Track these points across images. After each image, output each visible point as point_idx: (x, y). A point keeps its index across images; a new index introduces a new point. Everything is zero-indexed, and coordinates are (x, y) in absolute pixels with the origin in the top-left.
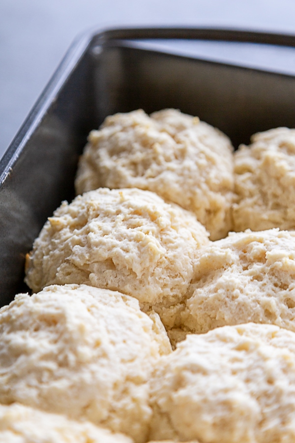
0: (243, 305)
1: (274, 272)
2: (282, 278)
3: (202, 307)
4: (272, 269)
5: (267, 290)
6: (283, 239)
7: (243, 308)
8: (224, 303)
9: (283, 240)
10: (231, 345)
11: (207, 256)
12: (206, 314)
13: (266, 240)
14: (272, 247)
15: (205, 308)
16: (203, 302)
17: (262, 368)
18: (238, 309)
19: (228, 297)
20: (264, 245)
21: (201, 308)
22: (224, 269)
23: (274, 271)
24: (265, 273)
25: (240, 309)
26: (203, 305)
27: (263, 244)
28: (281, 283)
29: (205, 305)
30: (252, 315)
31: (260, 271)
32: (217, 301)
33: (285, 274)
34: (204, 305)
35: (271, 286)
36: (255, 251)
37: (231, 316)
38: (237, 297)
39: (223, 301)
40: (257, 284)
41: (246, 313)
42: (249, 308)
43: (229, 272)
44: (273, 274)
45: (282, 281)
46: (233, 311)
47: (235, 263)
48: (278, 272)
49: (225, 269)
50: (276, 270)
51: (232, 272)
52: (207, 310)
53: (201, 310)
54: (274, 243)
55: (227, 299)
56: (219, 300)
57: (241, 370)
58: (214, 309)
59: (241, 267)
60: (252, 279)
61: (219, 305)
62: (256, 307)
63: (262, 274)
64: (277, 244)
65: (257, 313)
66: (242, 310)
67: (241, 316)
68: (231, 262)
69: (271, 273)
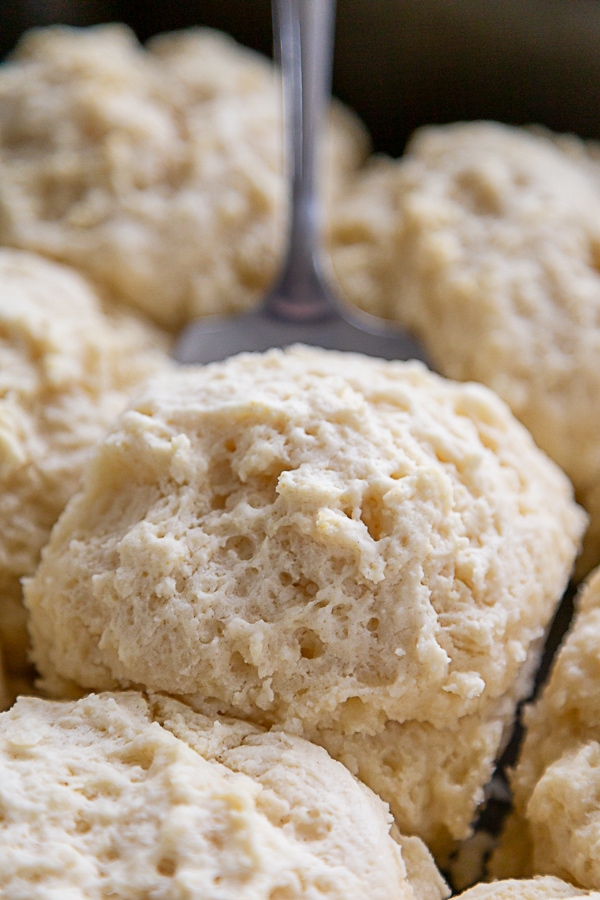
0: (175, 630)
1: (289, 539)
2: (305, 564)
3: (72, 597)
4: (286, 529)
5: (253, 594)
6: (348, 430)
7: (172, 637)
8: (125, 608)
9: (343, 435)
10: (111, 745)
11: (118, 444)
12: (79, 619)
13: (298, 425)
14: (306, 454)
15: (78, 602)
16: (77, 581)
17: (159, 823)
18: (159, 636)
19: (140, 594)
20: (286, 444)
21: (69, 600)
22: (158, 493)
23: (290, 535)
24: (264, 535)
25: (165, 638)
26: (74, 591)
27: (281, 440)
28: (301, 575)
29: (80, 595)
30: (195, 663)
31: (252, 525)
32: (110, 596)
33: (317, 552)
34: (78, 592)
35: (269, 582)
36: (254, 458)
37: (137, 652)
38: (164, 600)
39: (124, 602)
40: (231, 567)
41: (177, 655)
42: (189, 642)
43: (167, 509)
44: (285, 544)
45: (304, 571)
46: (145, 642)
47: (192, 483)
48: (301, 540)
49: (162, 496)
50: (297, 533)
51: (175, 512)
52: (82, 608)
53: (68, 606)
54: (316, 443)
55: (136, 601)
56: (116, 597)
57: (105, 822)
58: (101, 615)
59: (206, 498)
60: (224, 545)
61: (114, 609)
62: (209, 641)
63: (254, 536)
64: (322, 446)
65: (208, 660)
66: (170, 642)
67: (163, 657)
68: (179, 480)
69: (282, 538)
